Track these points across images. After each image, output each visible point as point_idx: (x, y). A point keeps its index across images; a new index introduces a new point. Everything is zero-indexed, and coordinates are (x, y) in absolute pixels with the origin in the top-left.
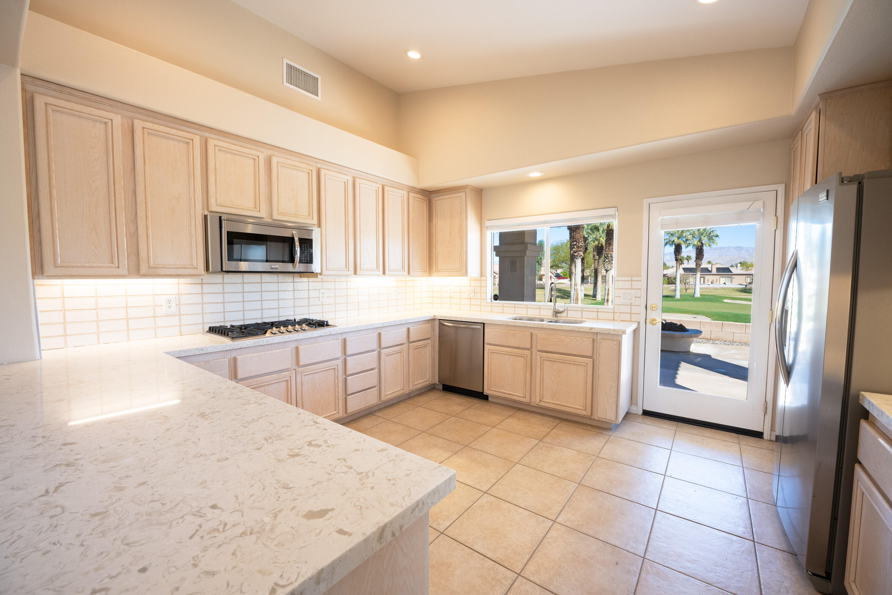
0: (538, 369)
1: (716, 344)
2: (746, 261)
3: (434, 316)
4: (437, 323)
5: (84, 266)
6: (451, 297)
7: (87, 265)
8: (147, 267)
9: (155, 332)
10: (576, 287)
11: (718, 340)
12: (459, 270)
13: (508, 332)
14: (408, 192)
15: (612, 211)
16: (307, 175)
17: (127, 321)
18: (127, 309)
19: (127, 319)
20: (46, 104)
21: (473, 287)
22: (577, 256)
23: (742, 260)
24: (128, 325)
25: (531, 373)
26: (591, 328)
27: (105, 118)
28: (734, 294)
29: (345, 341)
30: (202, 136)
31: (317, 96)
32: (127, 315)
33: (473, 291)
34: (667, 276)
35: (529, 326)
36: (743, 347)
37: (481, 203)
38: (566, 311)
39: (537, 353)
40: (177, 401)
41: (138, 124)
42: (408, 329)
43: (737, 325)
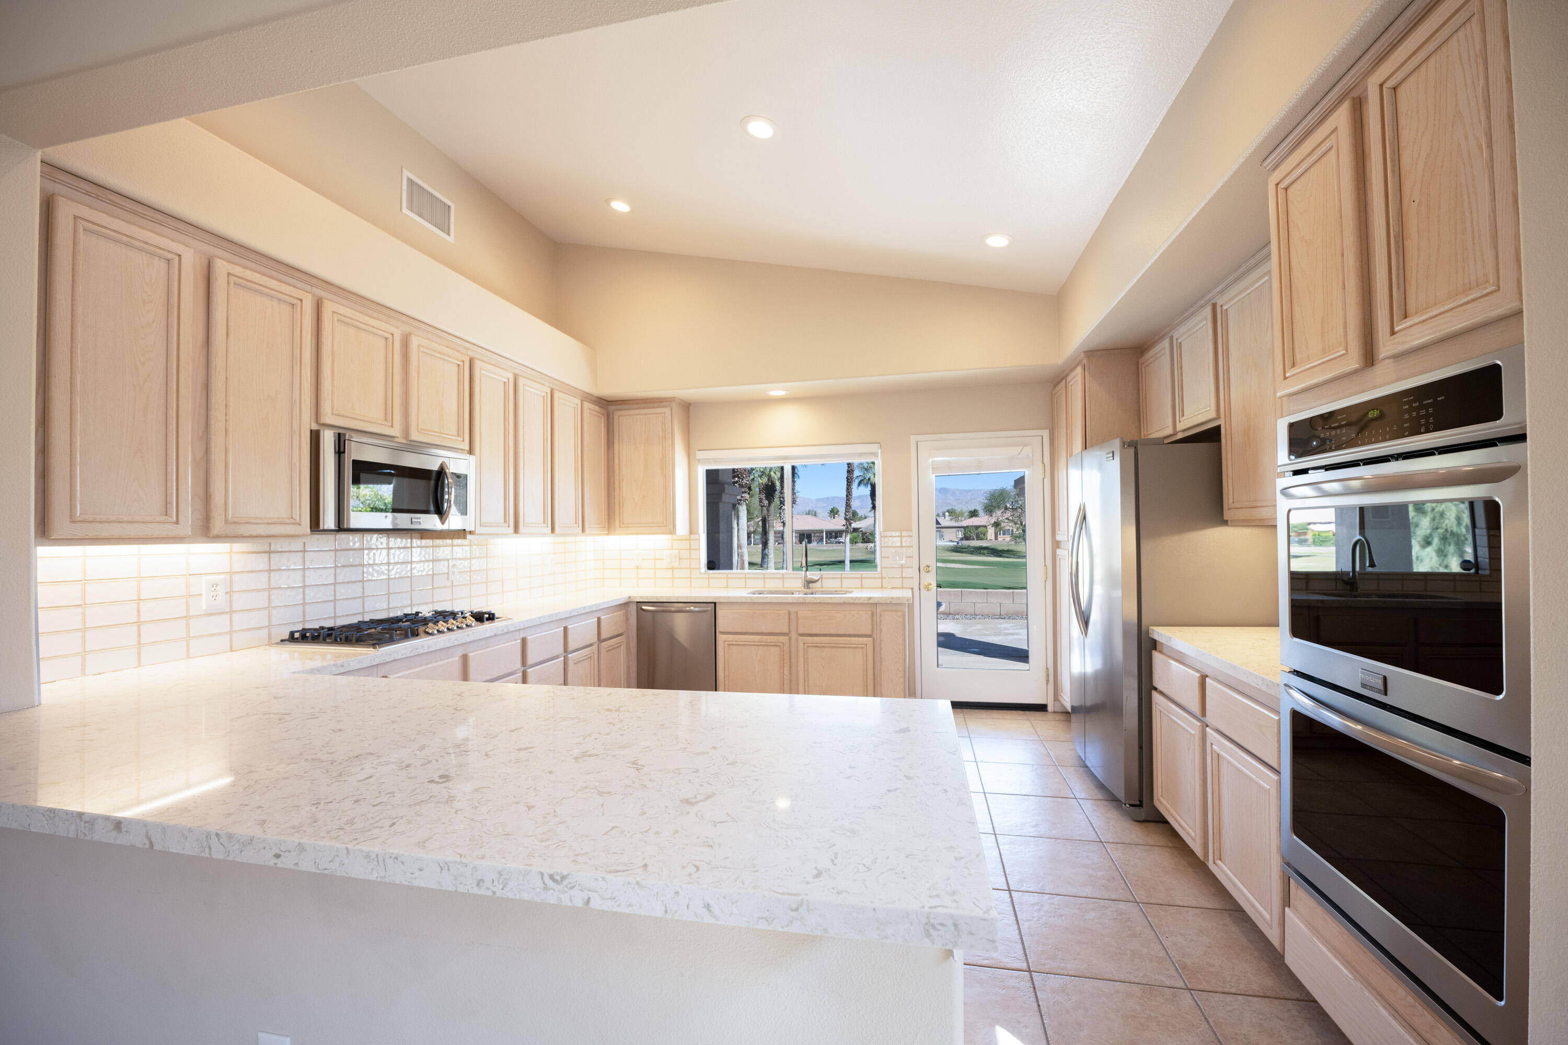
0: (801, 660)
1: (957, 619)
2: (954, 508)
3: (630, 597)
4: (633, 608)
5: (121, 520)
6: (638, 568)
7: (126, 518)
8: (224, 522)
9: (188, 645)
10: (740, 551)
11: (958, 614)
12: (662, 525)
13: (755, 613)
14: (582, 401)
15: (874, 448)
16: (456, 368)
17: (139, 626)
18: (138, 603)
19: (139, 623)
20: (75, 217)
21: (677, 551)
22: (740, 500)
23: (950, 508)
24: (139, 635)
25: (790, 667)
26: (870, 598)
27: (169, 252)
28: (945, 554)
29: (524, 641)
30: (314, 295)
31: (449, 234)
32: (139, 615)
33: (678, 557)
34: (862, 531)
35: (785, 601)
36: (987, 620)
37: (688, 423)
38: (820, 580)
39: (797, 638)
40: (227, 780)
41: (222, 267)
42: (599, 619)
43: (977, 593)
